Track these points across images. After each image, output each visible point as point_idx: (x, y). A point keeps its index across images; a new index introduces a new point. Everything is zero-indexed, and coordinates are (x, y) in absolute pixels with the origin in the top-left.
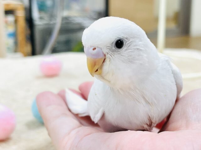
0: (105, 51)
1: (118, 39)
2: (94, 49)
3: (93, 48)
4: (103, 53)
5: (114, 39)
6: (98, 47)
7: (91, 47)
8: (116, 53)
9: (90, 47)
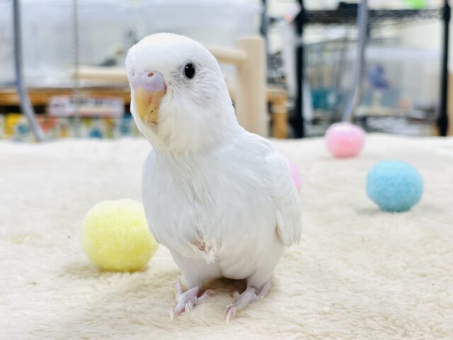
0: (168, 79)
1: (189, 62)
2: (151, 75)
3: (148, 73)
4: (164, 83)
5: (183, 61)
6: (157, 72)
7: (145, 71)
8: (184, 85)
9: (143, 71)
